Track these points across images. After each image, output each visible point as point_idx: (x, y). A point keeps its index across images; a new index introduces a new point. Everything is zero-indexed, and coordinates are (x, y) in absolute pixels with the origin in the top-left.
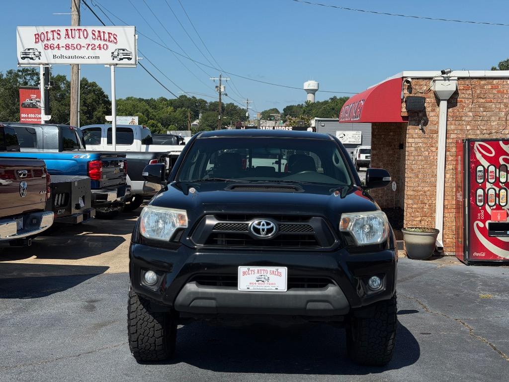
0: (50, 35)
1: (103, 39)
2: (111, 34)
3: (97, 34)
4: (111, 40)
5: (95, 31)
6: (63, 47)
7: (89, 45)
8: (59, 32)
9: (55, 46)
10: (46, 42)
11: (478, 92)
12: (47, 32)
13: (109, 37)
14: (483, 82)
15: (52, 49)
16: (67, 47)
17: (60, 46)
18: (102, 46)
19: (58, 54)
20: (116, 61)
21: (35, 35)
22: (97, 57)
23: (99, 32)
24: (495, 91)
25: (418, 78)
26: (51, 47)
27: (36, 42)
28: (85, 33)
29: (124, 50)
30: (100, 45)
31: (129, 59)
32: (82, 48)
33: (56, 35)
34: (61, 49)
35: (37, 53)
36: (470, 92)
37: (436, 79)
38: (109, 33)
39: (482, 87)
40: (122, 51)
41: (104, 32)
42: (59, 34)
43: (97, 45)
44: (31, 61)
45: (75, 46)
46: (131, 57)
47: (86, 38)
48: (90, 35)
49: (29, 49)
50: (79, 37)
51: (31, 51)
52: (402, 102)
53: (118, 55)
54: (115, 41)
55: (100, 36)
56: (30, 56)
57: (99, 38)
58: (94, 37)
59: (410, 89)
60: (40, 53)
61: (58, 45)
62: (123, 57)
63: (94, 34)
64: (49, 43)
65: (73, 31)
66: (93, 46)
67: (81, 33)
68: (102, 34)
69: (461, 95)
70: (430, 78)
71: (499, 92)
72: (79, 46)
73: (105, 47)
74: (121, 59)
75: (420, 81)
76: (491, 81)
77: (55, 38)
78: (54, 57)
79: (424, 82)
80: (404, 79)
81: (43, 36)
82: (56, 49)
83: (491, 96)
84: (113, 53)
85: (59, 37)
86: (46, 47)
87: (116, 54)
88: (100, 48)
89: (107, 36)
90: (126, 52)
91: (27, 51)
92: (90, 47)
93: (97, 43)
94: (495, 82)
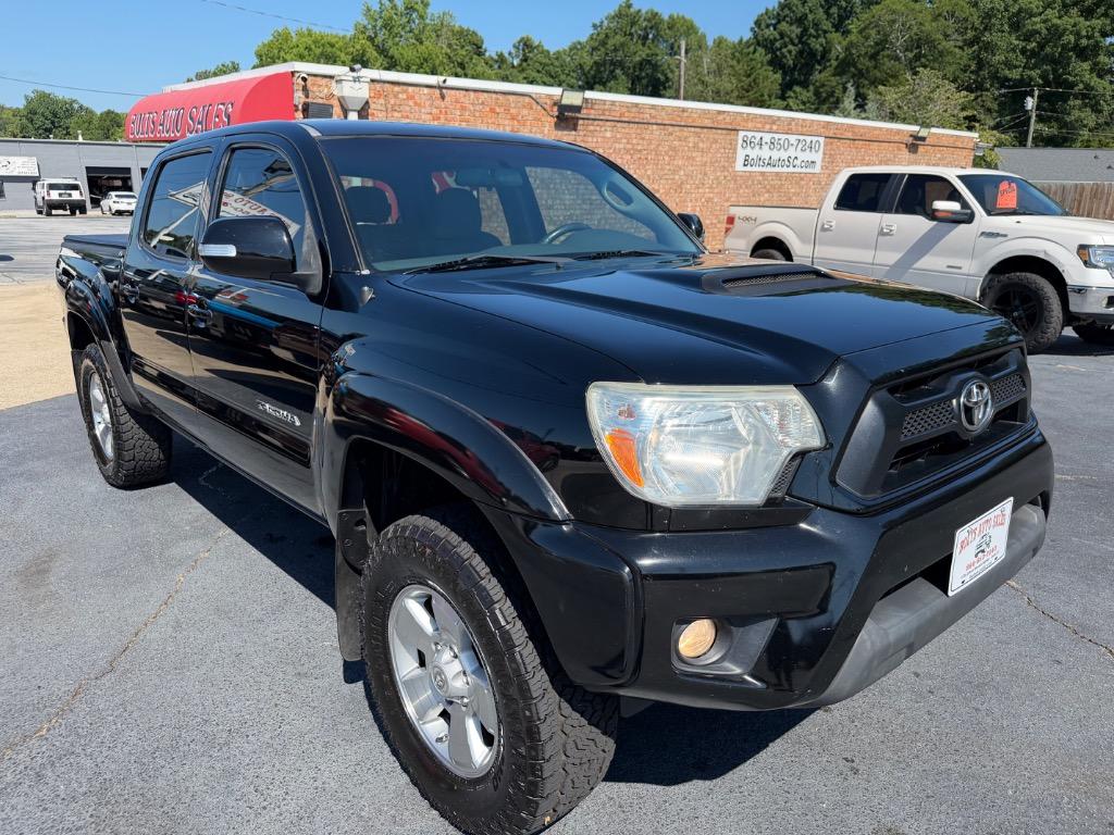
11: (392, 102)
14: (397, 89)
24: (411, 103)
25: (315, 75)
36: (382, 101)
37: (343, 78)
39: (396, 96)
52: (297, 110)
59: (305, 89)
69: (372, 106)
70: (331, 77)
71: (416, 104)
75: (319, 79)
76: (405, 88)
79: (324, 81)
80: (297, 75)
83: (408, 108)
94: (410, 89)
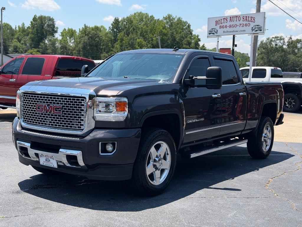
0: (223, 21)
1: (248, 20)
2: (252, 17)
3: (245, 18)
4: (252, 21)
5: (244, 17)
6: (228, 26)
7: (241, 24)
8: (227, 19)
9: (224, 26)
10: (220, 25)
12: (221, 20)
13: (251, 19)
15: (223, 28)
16: (230, 26)
17: (227, 26)
18: (247, 25)
19: (226, 31)
20: (254, 32)
21: (216, 21)
22: (244, 31)
23: (246, 17)
26: (223, 27)
27: (216, 25)
28: (239, 18)
29: (258, 26)
30: (246, 24)
31: (261, 30)
32: (237, 26)
33: (225, 20)
34: (227, 27)
35: (216, 31)
38: (251, 17)
40: (257, 26)
41: (249, 17)
42: (227, 20)
44: (213, 35)
45: (234, 26)
46: (261, 29)
47: (239, 21)
48: (242, 19)
49: (212, 29)
50: (236, 21)
51: (213, 30)
53: (255, 29)
54: (254, 21)
55: (247, 19)
56: (213, 32)
57: (246, 20)
58: (243, 20)
60: (217, 30)
61: (226, 26)
62: (257, 29)
63: (243, 18)
64: (222, 25)
65: (234, 17)
66: (243, 25)
67: (237, 18)
68: (248, 18)
72: (236, 26)
73: (249, 25)
74: (256, 31)
77: (225, 22)
78: (224, 32)
81: (219, 21)
82: (225, 28)
84: (252, 28)
85: (226, 21)
86: (220, 27)
87: (254, 28)
88: (246, 25)
89: (250, 19)
90: (259, 26)
91: (212, 30)
92: (241, 25)
93: (245, 23)
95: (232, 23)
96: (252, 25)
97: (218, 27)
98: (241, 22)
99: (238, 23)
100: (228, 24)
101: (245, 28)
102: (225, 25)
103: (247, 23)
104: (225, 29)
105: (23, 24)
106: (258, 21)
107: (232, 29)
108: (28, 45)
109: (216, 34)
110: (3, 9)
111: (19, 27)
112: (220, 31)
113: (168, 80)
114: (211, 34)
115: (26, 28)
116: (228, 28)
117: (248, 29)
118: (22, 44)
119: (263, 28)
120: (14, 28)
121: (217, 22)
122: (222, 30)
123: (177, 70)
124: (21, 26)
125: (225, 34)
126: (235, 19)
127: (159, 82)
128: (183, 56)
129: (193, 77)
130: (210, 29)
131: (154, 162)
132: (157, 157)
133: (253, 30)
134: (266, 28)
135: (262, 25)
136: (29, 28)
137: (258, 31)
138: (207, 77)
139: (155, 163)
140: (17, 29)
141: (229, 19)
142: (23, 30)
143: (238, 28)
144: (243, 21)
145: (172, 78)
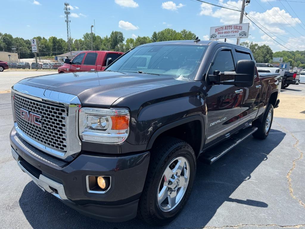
0: (220, 29)
3: (235, 27)
7: (232, 31)
9: (221, 33)
13: (239, 28)
16: (225, 33)
23: (236, 26)
27: (215, 32)
29: (244, 32)
31: (246, 35)
33: (222, 29)
35: (215, 36)
38: (239, 26)
40: (243, 33)
42: (223, 28)
43: (235, 31)
44: (214, 38)
47: (231, 29)
48: (233, 28)
49: (213, 35)
54: (241, 29)
64: (219, 32)
67: (230, 27)
68: (237, 27)
72: (229, 32)
78: (221, 36)
81: (218, 29)
86: (219, 33)
87: (241, 34)
93: (235, 30)
95: (226, 31)
96: (240, 31)
97: (217, 33)
98: (233, 30)
99: (230, 30)
100: (224, 31)
101: (235, 34)
102: (221, 31)
103: (237, 30)
104: (222, 35)
105: (107, 36)
106: (244, 29)
107: (226, 35)
108: (109, 47)
109: (215, 38)
110: (92, 26)
111: (105, 38)
112: (218, 36)
113: (188, 77)
114: (212, 38)
115: (108, 38)
116: (223, 34)
117: (237, 35)
118: (106, 47)
119: (247, 33)
120: (102, 38)
121: (216, 30)
122: (220, 35)
123: (200, 64)
124: (106, 37)
125: (221, 37)
126: (229, 28)
127: (178, 79)
128: (206, 47)
129: (219, 72)
130: (211, 35)
131: (168, 184)
132: (172, 178)
133: (240, 35)
134: (249, 33)
135: (246, 31)
136: (109, 38)
137: (244, 36)
138: (237, 72)
139: (170, 186)
140: (104, 39)
141: (224, 28)
142: (106, 39)
143: (230, 34)
144: (234, 29)
145: (194, 74)
